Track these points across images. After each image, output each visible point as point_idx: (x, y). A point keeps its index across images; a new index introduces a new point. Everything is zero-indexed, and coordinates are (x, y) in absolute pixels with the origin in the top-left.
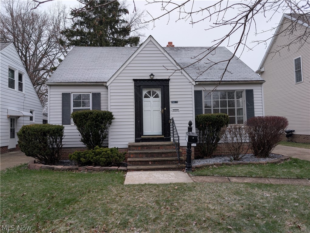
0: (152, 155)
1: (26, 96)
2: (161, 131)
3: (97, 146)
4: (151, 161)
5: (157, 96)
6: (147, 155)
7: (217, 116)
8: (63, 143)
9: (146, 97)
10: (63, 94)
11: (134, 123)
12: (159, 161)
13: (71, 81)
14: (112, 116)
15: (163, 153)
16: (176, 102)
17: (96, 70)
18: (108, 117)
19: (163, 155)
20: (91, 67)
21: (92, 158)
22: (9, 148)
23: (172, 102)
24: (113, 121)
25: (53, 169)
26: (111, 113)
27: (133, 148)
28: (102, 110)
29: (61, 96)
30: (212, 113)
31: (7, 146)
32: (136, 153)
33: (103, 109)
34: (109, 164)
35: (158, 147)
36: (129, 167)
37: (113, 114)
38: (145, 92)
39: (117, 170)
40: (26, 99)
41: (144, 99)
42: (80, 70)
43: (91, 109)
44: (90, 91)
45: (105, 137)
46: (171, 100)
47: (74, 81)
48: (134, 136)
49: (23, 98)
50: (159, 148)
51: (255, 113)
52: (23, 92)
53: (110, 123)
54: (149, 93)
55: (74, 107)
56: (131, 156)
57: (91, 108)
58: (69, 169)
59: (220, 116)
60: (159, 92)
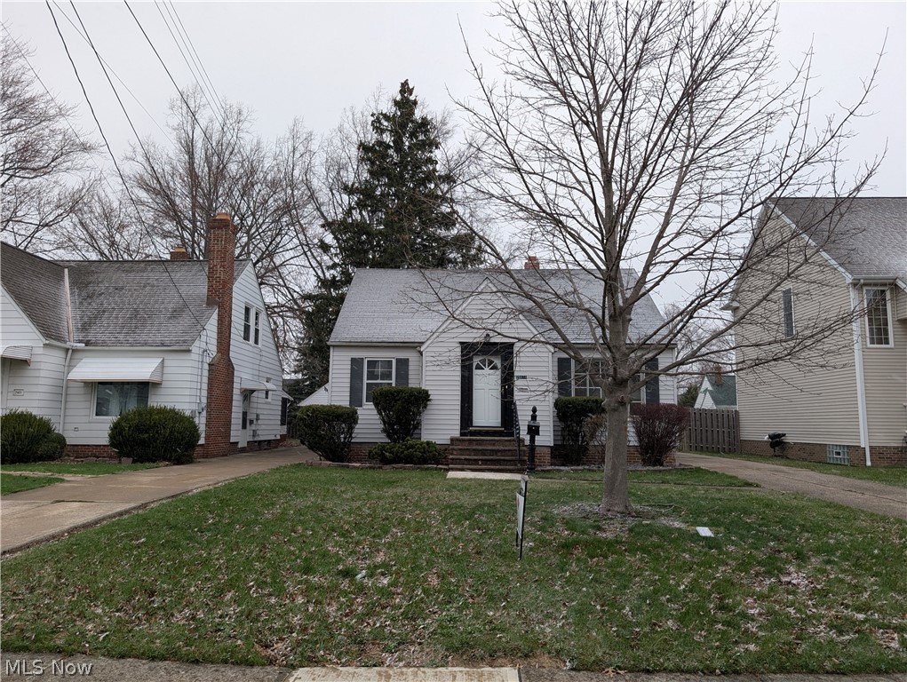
0: (483, 452)
1: (264, 353)
2: (500, 420)
3: (408, 438)
4: (482, 460)
5: (494, 368)
6: (476, 452)
7: (585, 401)
8: (353, 435)
9: (478, 367)
10: (353, 360)
11: (459, 408)
12: (492, 460)
13: (365, 340)
14: (429, 396)
15: (499, 451)
16: (524, 377)
17: (400, 320)
18: (422, 398)
19: (499, 454)
20: (391, 314)
21: (402, 452)
22: (240, 446)
23: (518, 377)
24: (429, 403)
25: (348, 467)
26: (426, 392)
27: (458, 443)
28: (410, 386)
29: (350, 363)
30: (573, 395)
31: (237, 443)
32: (460, 450)
33: (413, 384)
34: (425, 461)
35: (493, 443)
36: (451, 466)
37: (430, 393)
38: (476, 361)
39: (436, 469)
40: (264, 359)
41: (476, 372)
42: (375, 320)
43: (394, 385)
44: (393, 356)
45: (418, 426)
46: (516, 374)
47: (369, 340)
48: (459, 427)
49: (258, 357)
50: (494, 445)
51: (661, 397)
52: (259, 346)
53: (425, 407)
54: (483, 362)
55: (368, 379)
56: (455, 453)
57: (393, 382)
58: (370, 468)
59: (588, 401)
60: (498, 362)
